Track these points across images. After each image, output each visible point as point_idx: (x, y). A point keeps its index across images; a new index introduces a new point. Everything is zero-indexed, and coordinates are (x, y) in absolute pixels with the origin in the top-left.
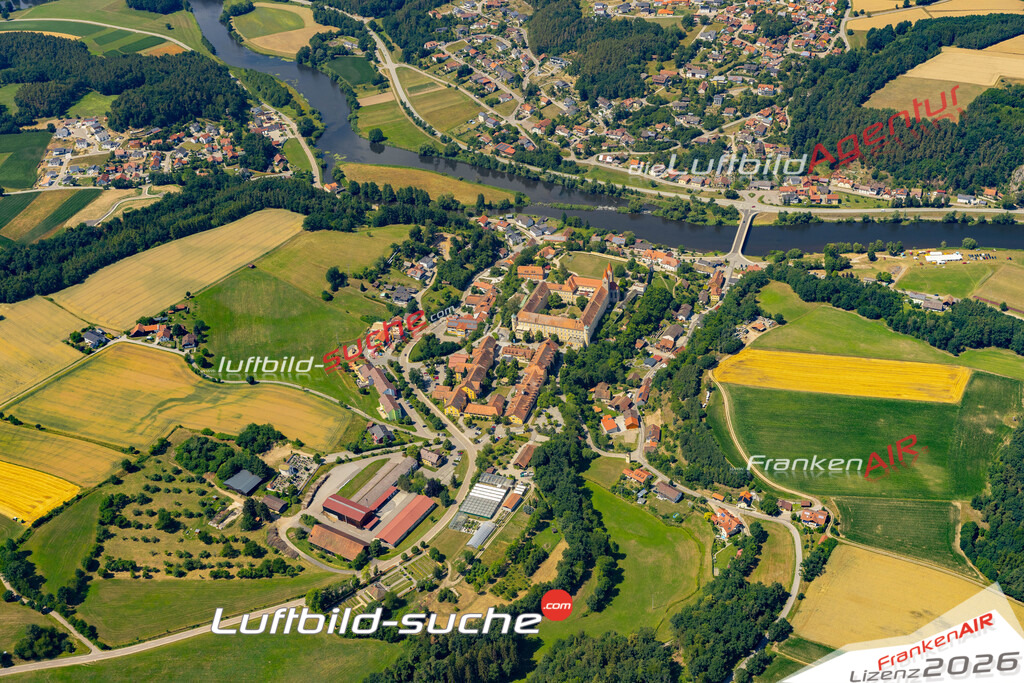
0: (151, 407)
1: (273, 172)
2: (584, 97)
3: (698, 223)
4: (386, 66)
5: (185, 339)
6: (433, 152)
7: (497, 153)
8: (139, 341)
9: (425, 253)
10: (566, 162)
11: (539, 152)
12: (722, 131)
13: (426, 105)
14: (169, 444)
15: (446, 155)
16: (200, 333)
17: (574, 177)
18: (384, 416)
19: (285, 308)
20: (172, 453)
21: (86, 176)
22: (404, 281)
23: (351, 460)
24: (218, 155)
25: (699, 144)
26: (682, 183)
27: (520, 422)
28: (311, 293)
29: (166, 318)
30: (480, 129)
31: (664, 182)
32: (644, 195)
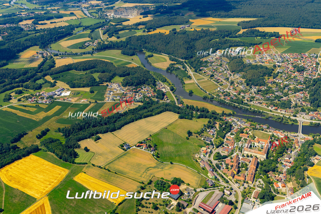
0: (145, 169)
1: (165, 100)
2: (248, 85)
3: (286, 123)
4: (190, 73)
5: (152, 149)
6: (207, 97)
7: (225, 99)
8: (139, 148)
9: (212, 127)
10: (245, 103)
11: (237, 99)
12: (289, 97)
13: (203, 84)
14: (152, 181)
15: (211, 98)
16: (155, 147)
17: (248, 107)
18: (210, 177)
19: (177, 141)
20: (153, 184)
21: (117, 98)
22: (208, 135)
23: (204, 191)
24: (150, 95)
25: (283, 100)
26: (279, 111)
27: (251, 183)
28: (183, 137)
29: (145, 142)
30: (219, 92)
31: (274, 110)
32: (268, 114)
